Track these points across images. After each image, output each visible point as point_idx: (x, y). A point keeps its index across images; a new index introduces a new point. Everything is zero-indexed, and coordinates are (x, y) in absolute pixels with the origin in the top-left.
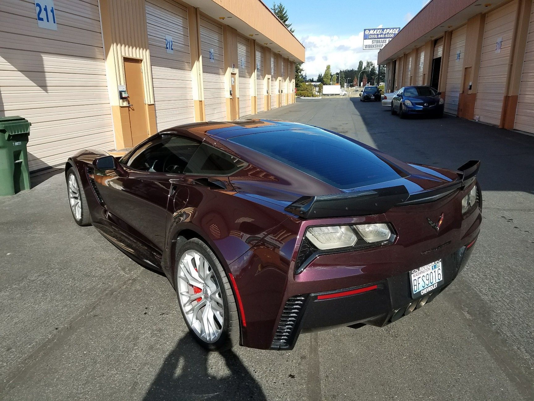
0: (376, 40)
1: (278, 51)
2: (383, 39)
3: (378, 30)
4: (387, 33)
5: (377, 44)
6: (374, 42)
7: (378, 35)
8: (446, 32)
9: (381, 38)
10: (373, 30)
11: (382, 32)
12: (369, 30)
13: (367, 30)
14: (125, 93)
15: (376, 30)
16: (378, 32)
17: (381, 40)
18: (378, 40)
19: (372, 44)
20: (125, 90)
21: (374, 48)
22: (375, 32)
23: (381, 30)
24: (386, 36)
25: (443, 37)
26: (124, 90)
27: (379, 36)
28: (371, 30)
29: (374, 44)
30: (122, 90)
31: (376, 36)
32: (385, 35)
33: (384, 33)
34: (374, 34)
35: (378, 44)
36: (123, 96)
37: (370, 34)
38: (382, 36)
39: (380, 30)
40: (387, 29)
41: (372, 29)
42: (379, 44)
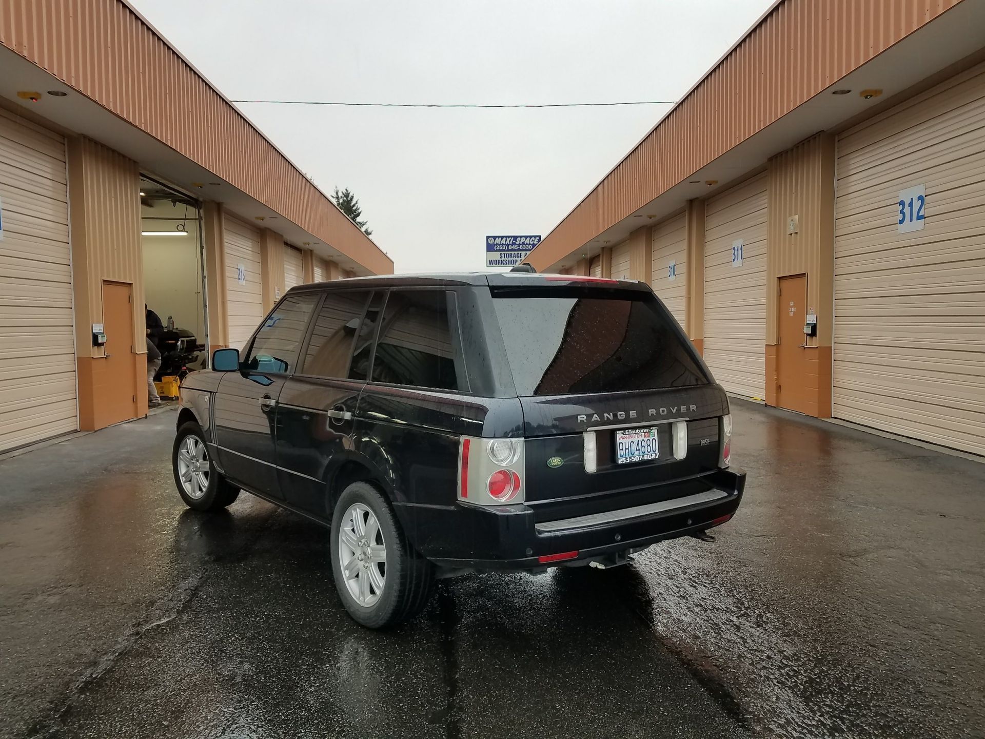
0: (506, 252)
1: (351, 268)
2: (516, 253)
3: (507, 238)
4: (521, 243)
5: (507, 259)
6: (503, 255)
7: (508, 245)
8: (603, 248)
9: (512, 250)
10: (500, 239)
11: (514, 241)
12: (495, 238)
13: (491, 238)
14: (102, 337)
15: (505, 239)
16: (508, 242)
17: (513, 253)
18: (509, 253)
19: (501, 259)
20: (102, 331)
21: (503, 265)
22: (503, 241)
23: (513, 238)
24: (521, 247)
25: (600, 255)
26: (100, 331)
27: (510, 247)
28: (497, 238)
29: (503, 259)
30: (98, 332)
31: (505, 247)
32: (519, 245)
33: (518, 243)
34: (503, 244)
35: (509, 259)
36: (100, 341)
37: (495, 243)
38: (514, 247)
39: (510, 238)
40: (521, 237)
41: (499, 237)
42: (511, 259)
